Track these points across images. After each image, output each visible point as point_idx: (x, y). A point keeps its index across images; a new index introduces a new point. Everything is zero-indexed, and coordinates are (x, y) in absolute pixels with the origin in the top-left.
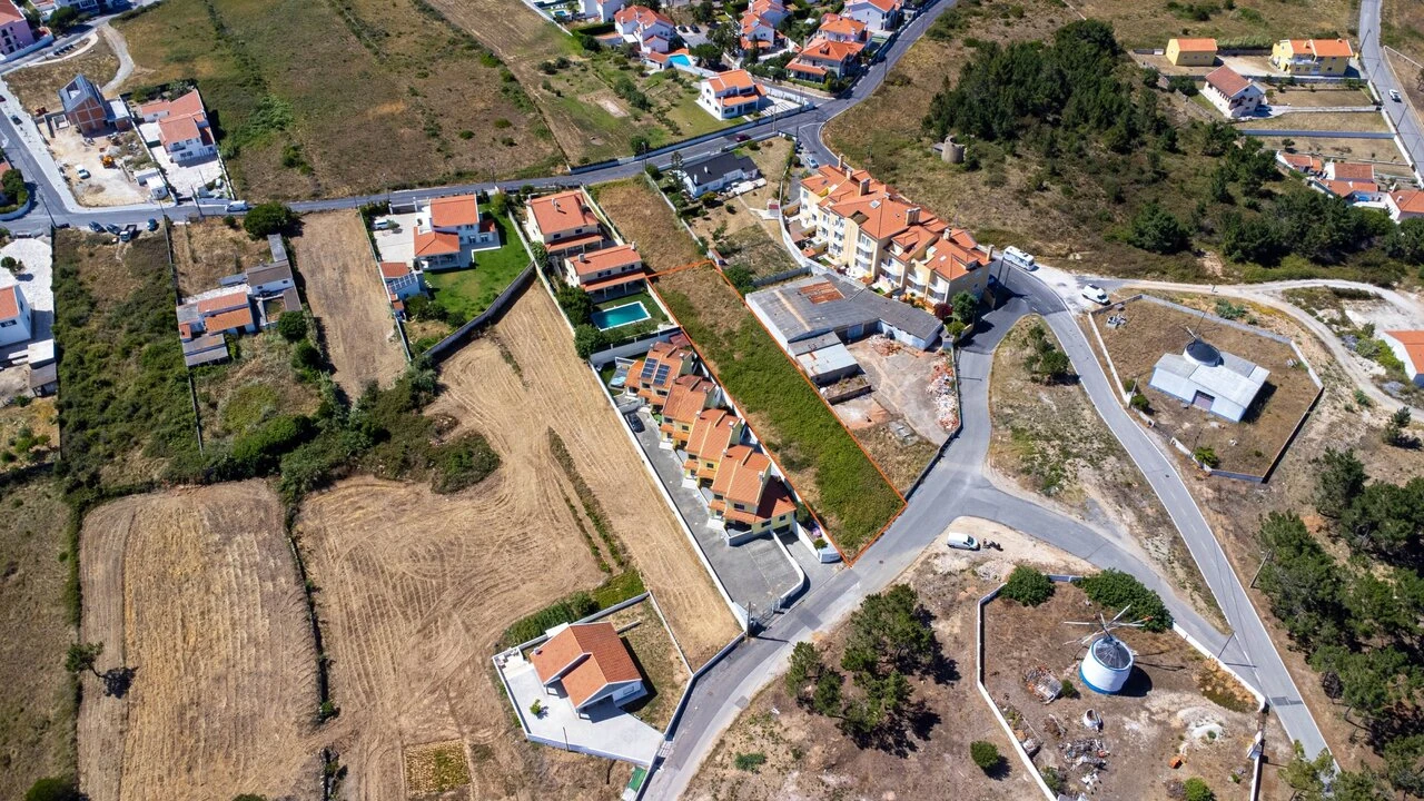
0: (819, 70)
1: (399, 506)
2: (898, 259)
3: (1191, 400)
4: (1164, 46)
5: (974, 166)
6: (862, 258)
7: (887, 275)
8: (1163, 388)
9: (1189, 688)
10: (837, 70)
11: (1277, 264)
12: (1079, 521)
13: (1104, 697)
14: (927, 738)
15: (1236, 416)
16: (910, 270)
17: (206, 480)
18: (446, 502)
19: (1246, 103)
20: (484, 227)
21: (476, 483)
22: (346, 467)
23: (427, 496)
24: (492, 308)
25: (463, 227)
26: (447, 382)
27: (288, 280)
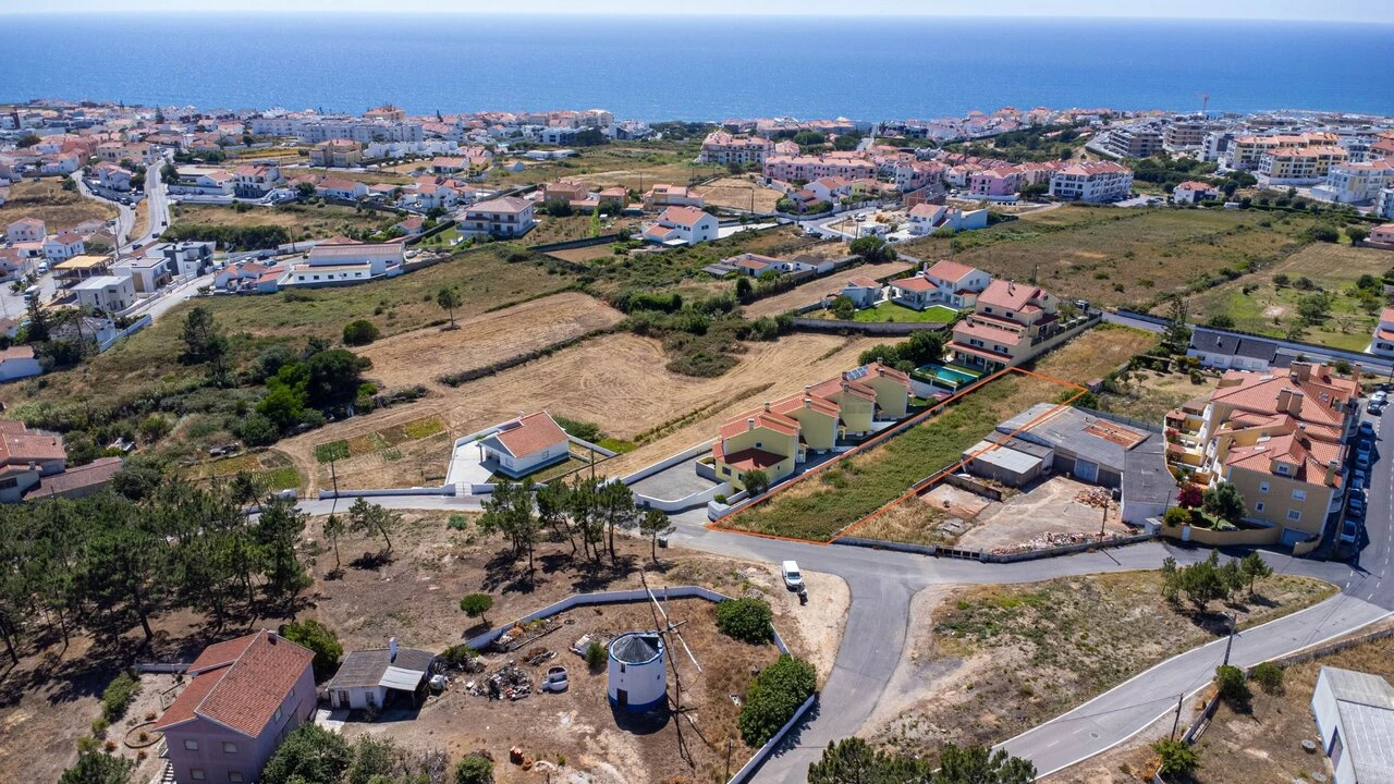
1: (643, 359)
3: (1328, 745)
17: (614, 304)
18: (660, 372)
20: (962, 292)
21: (687, 374)
22: (660, 332)
23: (660, 365)
24: (878, 326)
25: (945, 283)
26: (782, 339)
27: (815, 267)
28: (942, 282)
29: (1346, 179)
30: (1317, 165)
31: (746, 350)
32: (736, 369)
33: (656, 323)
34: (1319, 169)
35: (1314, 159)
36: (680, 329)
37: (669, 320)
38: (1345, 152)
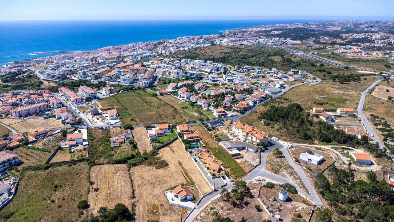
0: (238, 109)
1: (149, 170)
2: (250, 136)
3: (307, 161)
4: (312, 109)
5: (268, 125)
6: (243, 137)
7: (248, 140)
8: (302, 159)
9: (300, 202)
10: (242, 109)
11: (330, 143)
12: (282, 177)
13: (283, 202)
14: (247, 206)
15: (316, 163)
16: (252, 138)
17: (114, 163)
18: (158, 170)
19: (329, 119)
20: (169, 129)
21: (164, 167)
22: (140, 163)
23: (154, 169)
26: (159, 153)
27: (131, 136)
28: (164, 129)
31: (160, 158)
35: (113, 75)
36: (143, 160)
37: (137, 160)
38: (117, 73)
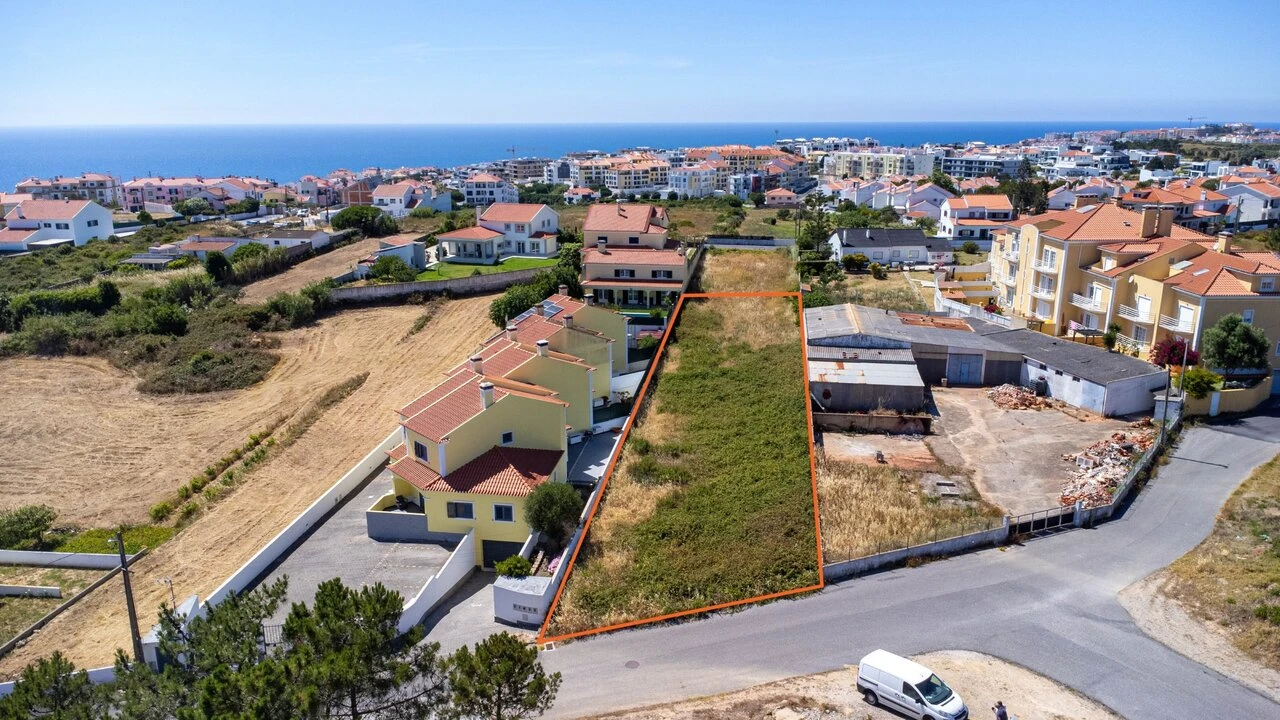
1: (79, 387)
2: (1108, 281)
6: (1043, 294)
7: (1083, 319)
16: (1127, 296)
18: (132, 399)
20: (539, 234)
21: (193, 392)
22: (94, 344)
23: (124, 390)
24: (462, 284)
25: (513, 227)
26: (326, 323)
27: (307, 241)
28: (508, 226)
29: (685, 180)
30: (650, 175)
31: (277, 343)
32: (279, 370)
33: (80, 330)
34: (652, 180)
35: (646, 172)
36: (135, 331)
37: (106, 322)
38: (667, 164)
